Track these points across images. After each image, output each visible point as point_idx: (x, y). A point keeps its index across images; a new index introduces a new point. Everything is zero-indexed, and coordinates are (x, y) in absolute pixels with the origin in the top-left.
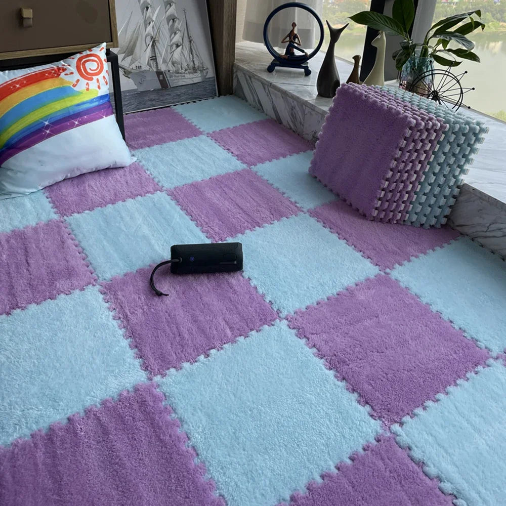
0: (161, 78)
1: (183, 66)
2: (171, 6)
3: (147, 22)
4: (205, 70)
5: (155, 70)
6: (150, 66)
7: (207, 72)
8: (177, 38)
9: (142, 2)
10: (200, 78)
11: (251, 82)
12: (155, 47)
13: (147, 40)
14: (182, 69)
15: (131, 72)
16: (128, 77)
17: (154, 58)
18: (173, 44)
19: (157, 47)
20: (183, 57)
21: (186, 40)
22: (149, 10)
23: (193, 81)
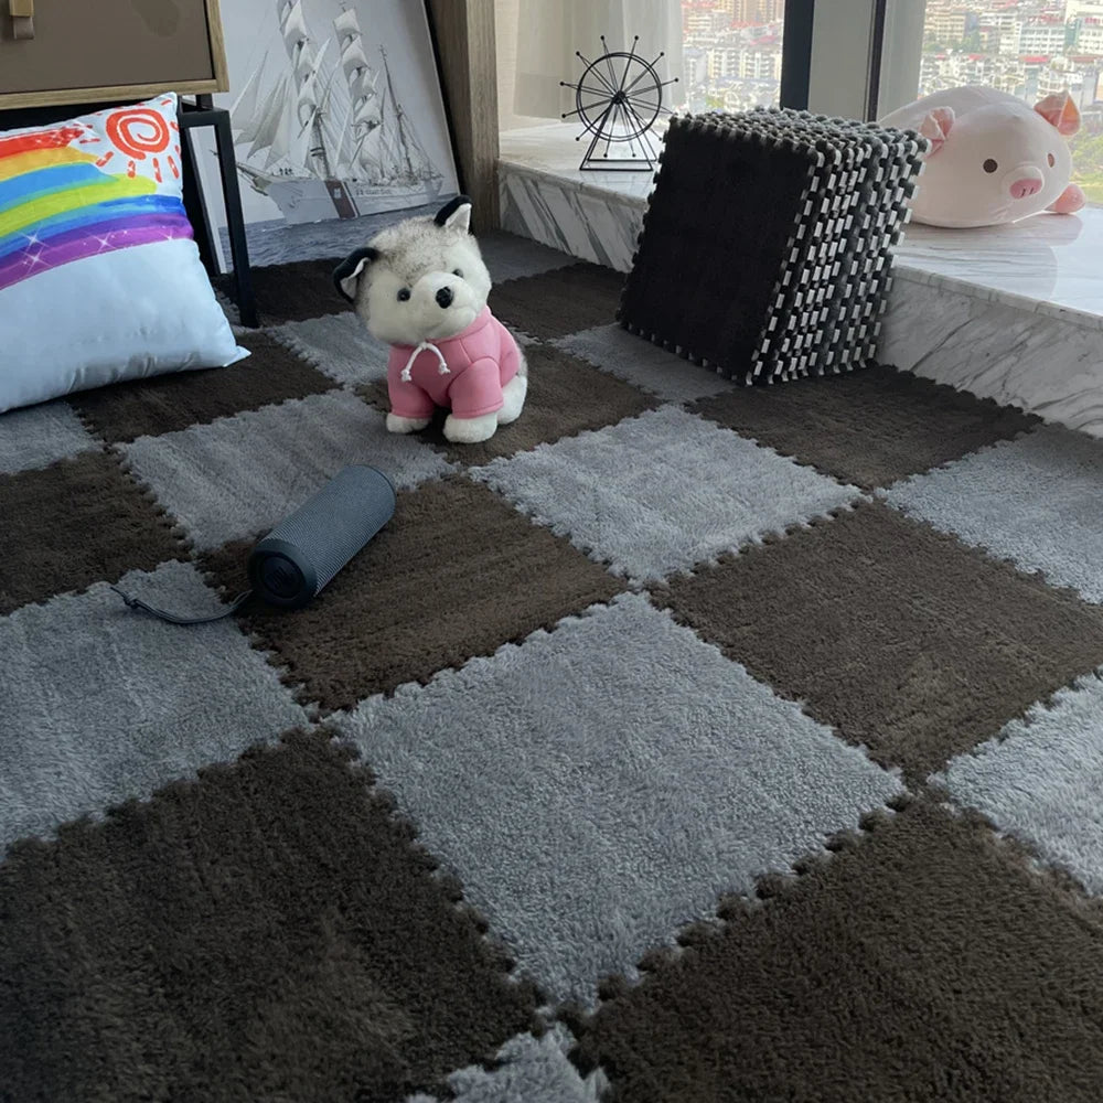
0: (338, 195)
1: (385, 170)
2: (351, 40)
3: (302, 75)
4: (434, 178)
5: (323, 178)
6: (313, 170)
7: (441, 183)
8: (369, 109)
9: (288, 28)
10: (425, 196)
11: (538, 191)
12: (322, 127)
13: (301, 112)
14: (383, 176)
15: (270, 182)
16: (262, 192)
17: (321, 151)
18: (362, 121)
19: (325, 127)
20: (385, 151)
21: (390, 114)
22: (304, 48)
23: (410, 203)
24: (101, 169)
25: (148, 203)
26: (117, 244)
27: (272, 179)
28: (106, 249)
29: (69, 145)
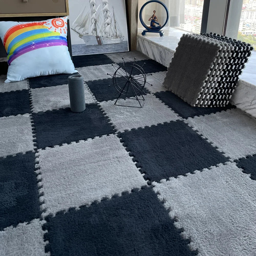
0: (98, 40)
1: (110, 34)
2: (106, 4)
4: (122, 37)
5: (95, 35)
6: (93, 34)
7: (124, 38)
8: (108, 21)
9: (91, 2)
10: (120, 41)
11: (144, 42)
12: (96, 24)
13: (92, 21)
14: (110, 36)
16: (81, 38)
17: (96, 29)
18: (106, 23)
19: (97, 24)
20: (111, 30)
21: (113, 22)
22: (94, 6)
23: (115, 42)
24: (49, 30)
25: (58, 37)
26: (50, 45)
27: (84, 35)
28: (48, 46)
29: (43, 25)
